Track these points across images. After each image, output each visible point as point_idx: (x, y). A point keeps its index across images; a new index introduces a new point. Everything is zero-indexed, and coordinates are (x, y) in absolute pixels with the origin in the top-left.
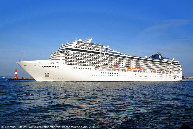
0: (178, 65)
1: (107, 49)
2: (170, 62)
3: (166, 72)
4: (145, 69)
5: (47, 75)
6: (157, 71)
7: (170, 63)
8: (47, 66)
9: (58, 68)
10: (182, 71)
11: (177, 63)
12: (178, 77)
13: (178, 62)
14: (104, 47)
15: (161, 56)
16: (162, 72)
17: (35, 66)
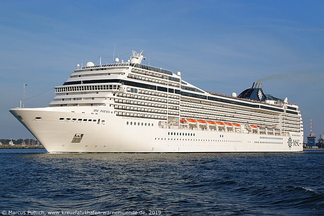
0: (296, 113)
1: (178, 80)
2: (283, 108)
3: (274, 132)
4: (238, 125)
5: (77, 139)
6: (259, 130)
7: (282, 111)
8: (84, 120)
9: (104, 123)
10: (302, 129)
11: (295, 109)
12: (296, 143)
13: (297, 107)
14: (174, 76)
15: (262, 92)
16: (267, 131)
17: (61, 119)
